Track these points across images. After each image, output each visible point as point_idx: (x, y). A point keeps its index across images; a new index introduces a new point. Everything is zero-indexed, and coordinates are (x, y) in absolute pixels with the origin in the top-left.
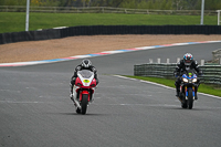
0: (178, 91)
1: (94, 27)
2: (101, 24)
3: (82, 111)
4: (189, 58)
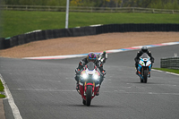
1: (125, 25)
2: (131, 22)
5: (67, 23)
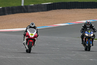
0: (83, 41)
3: (29, 51)
4: (88, 23)
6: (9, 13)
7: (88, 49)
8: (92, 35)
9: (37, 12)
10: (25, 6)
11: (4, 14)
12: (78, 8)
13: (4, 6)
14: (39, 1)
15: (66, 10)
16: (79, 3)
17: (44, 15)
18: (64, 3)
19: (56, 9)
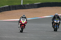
5: (22, 2)
6: (13, 9)
7: (56, 30)
8: (58, 22)
9: (31, 8)
10: (23, 5)
11: (10, 10)
12: (57, 6)
13: (10, 5)
14: (32, 2)
15: (50, 7)
16: (58, 3)
17: (35, 10)
18: (49, 3)
19: (43, 7)
